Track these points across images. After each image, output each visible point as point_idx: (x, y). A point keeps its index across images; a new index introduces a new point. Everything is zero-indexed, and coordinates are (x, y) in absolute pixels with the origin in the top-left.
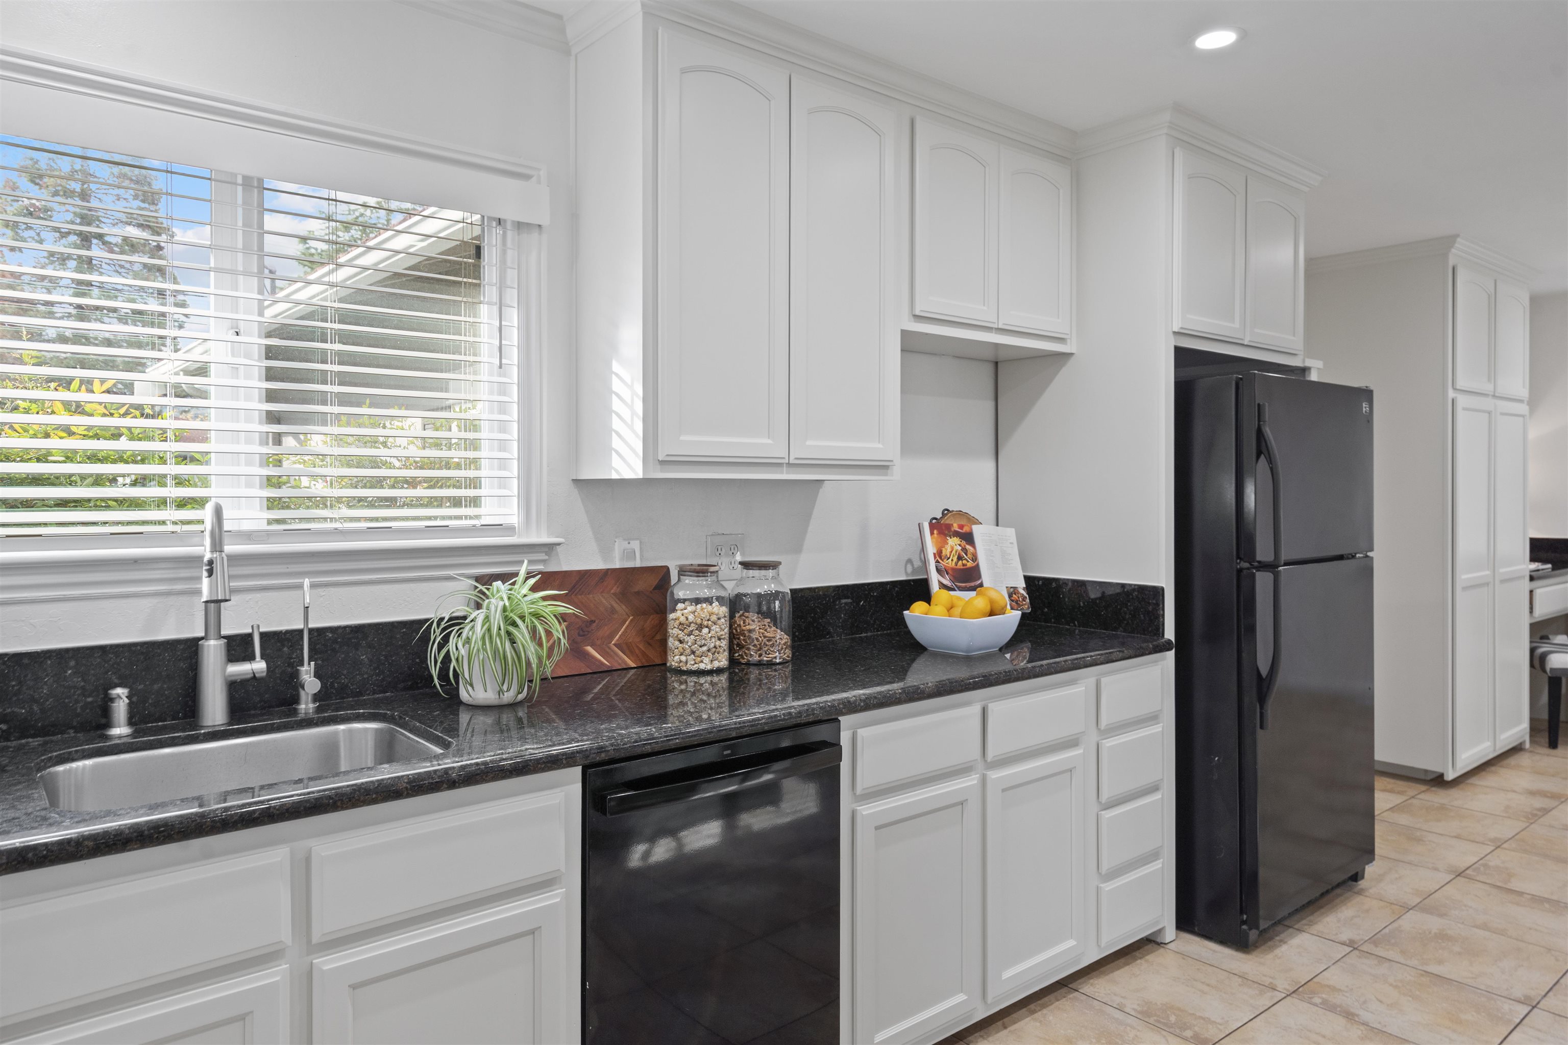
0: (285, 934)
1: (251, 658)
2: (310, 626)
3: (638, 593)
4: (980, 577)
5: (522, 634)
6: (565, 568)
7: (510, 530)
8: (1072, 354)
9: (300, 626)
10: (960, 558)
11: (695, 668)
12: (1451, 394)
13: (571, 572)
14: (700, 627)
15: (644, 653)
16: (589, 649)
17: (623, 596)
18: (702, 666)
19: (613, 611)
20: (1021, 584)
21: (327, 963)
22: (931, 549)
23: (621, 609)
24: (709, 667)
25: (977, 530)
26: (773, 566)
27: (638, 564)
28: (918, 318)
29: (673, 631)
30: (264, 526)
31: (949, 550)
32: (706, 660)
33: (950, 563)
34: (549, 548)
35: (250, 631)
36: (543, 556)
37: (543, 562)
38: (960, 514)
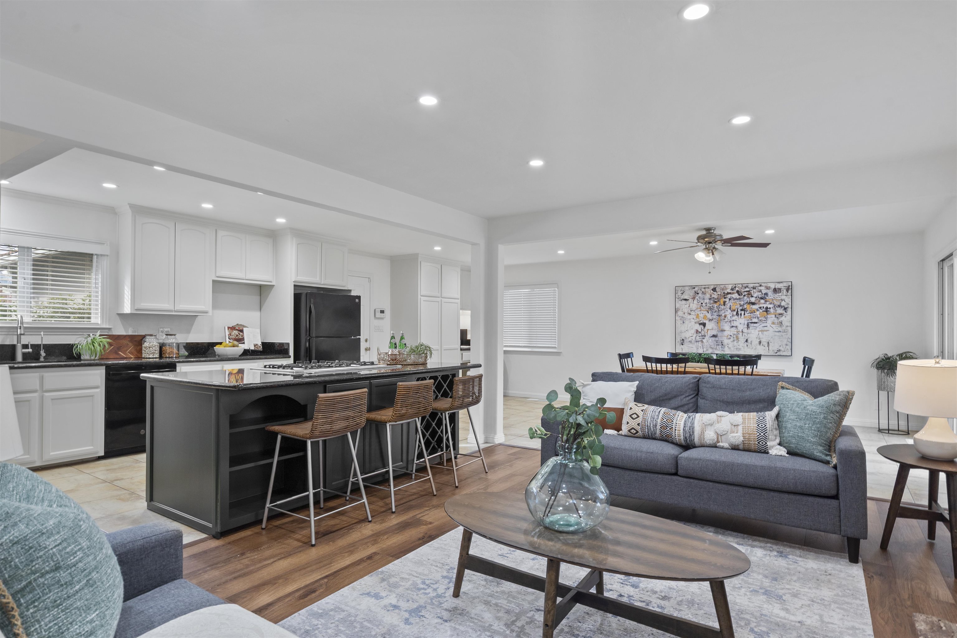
0: (38, 387)
1: (28, 348)
2: (43, 343)
3: (135, 341)
4: (244, 340)
5: (96, 345)
6: (114, 334)
7: (98, 324)
8: (274, 285)
9: (40, 343)
10: (237, 336)
11: (148, 357)
12: (419, 297)
13: (115, 335)
14: (150, 348)
15: (136, 355)
16: (120, 353)
17: (131, 341)
18: (150, 357)
19: (128, 344)
20: (260, 343)
21: (47, 394)
22: (227, 333)
23: (130, 344)
24: (152, 357)
25: (245, 329)
26: (175, 335)
27: (136, 334)
28: (218, 277)
29: (143, 349)
30: (31, 321)
31: (233, 333)
32: (151, 355)
33: (233, 337)
34: (110, 329)
35: (28, 343)
36: (107, 331)
37: (108, 332)
38: (241, 325)
